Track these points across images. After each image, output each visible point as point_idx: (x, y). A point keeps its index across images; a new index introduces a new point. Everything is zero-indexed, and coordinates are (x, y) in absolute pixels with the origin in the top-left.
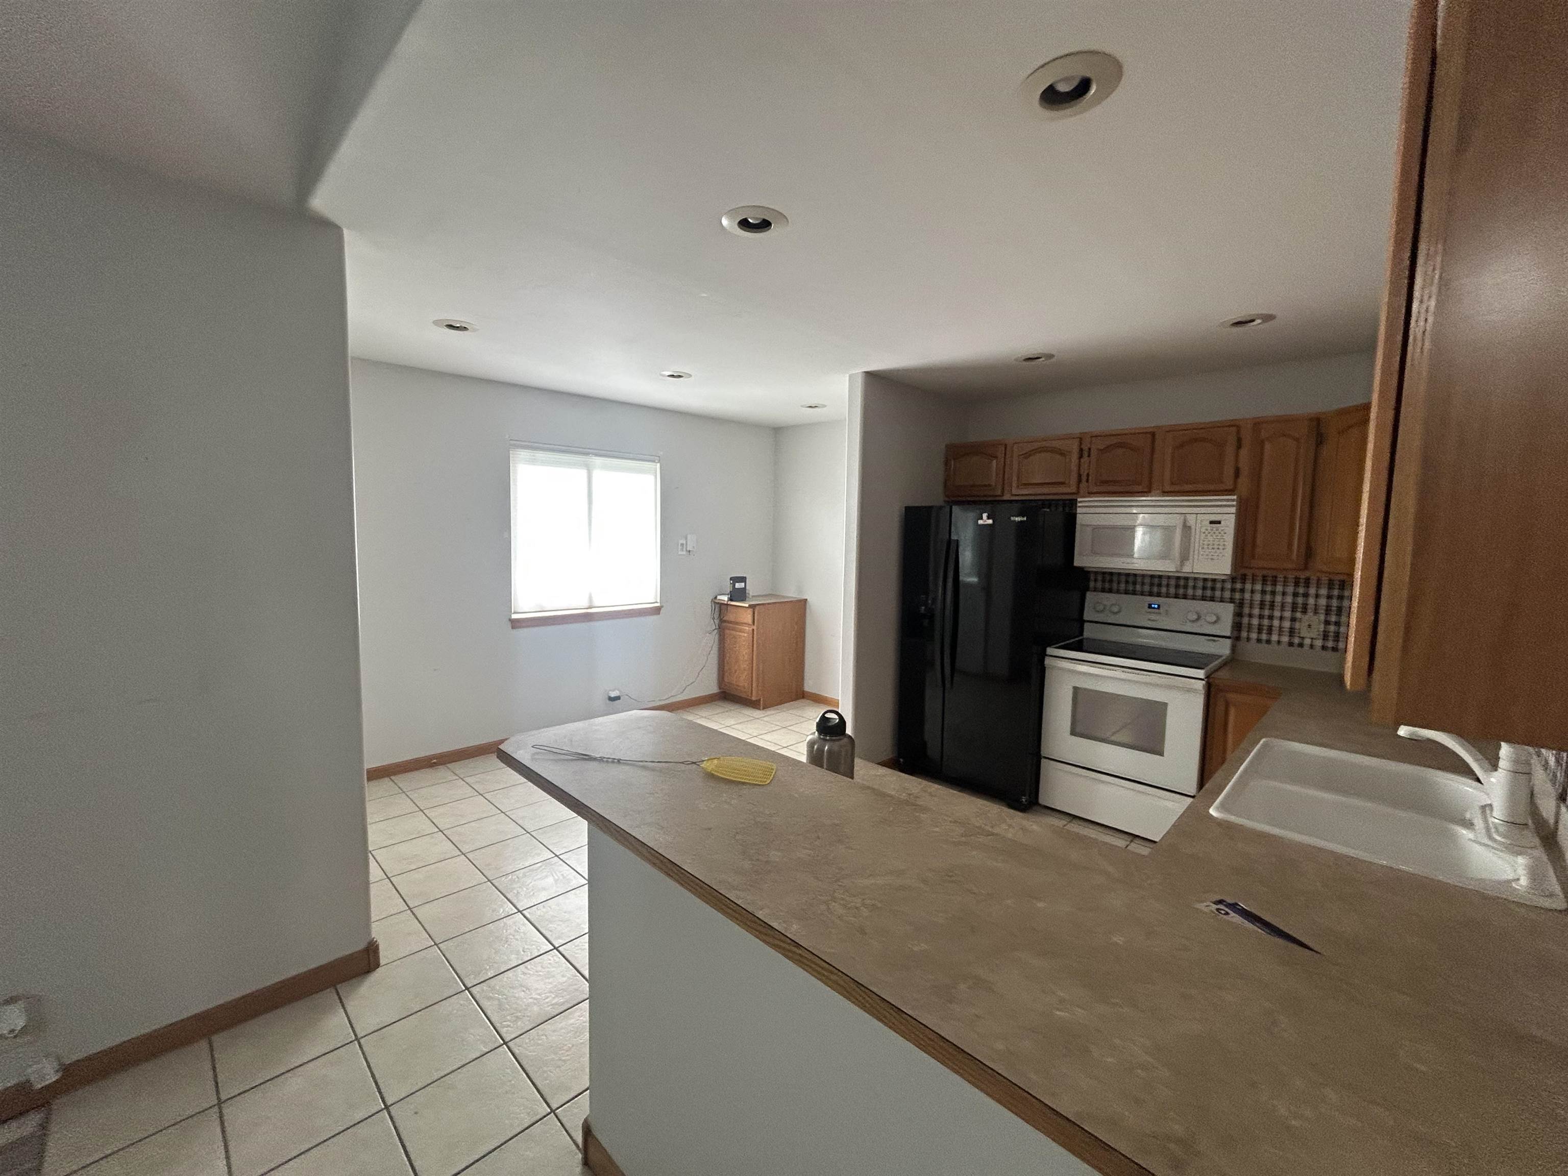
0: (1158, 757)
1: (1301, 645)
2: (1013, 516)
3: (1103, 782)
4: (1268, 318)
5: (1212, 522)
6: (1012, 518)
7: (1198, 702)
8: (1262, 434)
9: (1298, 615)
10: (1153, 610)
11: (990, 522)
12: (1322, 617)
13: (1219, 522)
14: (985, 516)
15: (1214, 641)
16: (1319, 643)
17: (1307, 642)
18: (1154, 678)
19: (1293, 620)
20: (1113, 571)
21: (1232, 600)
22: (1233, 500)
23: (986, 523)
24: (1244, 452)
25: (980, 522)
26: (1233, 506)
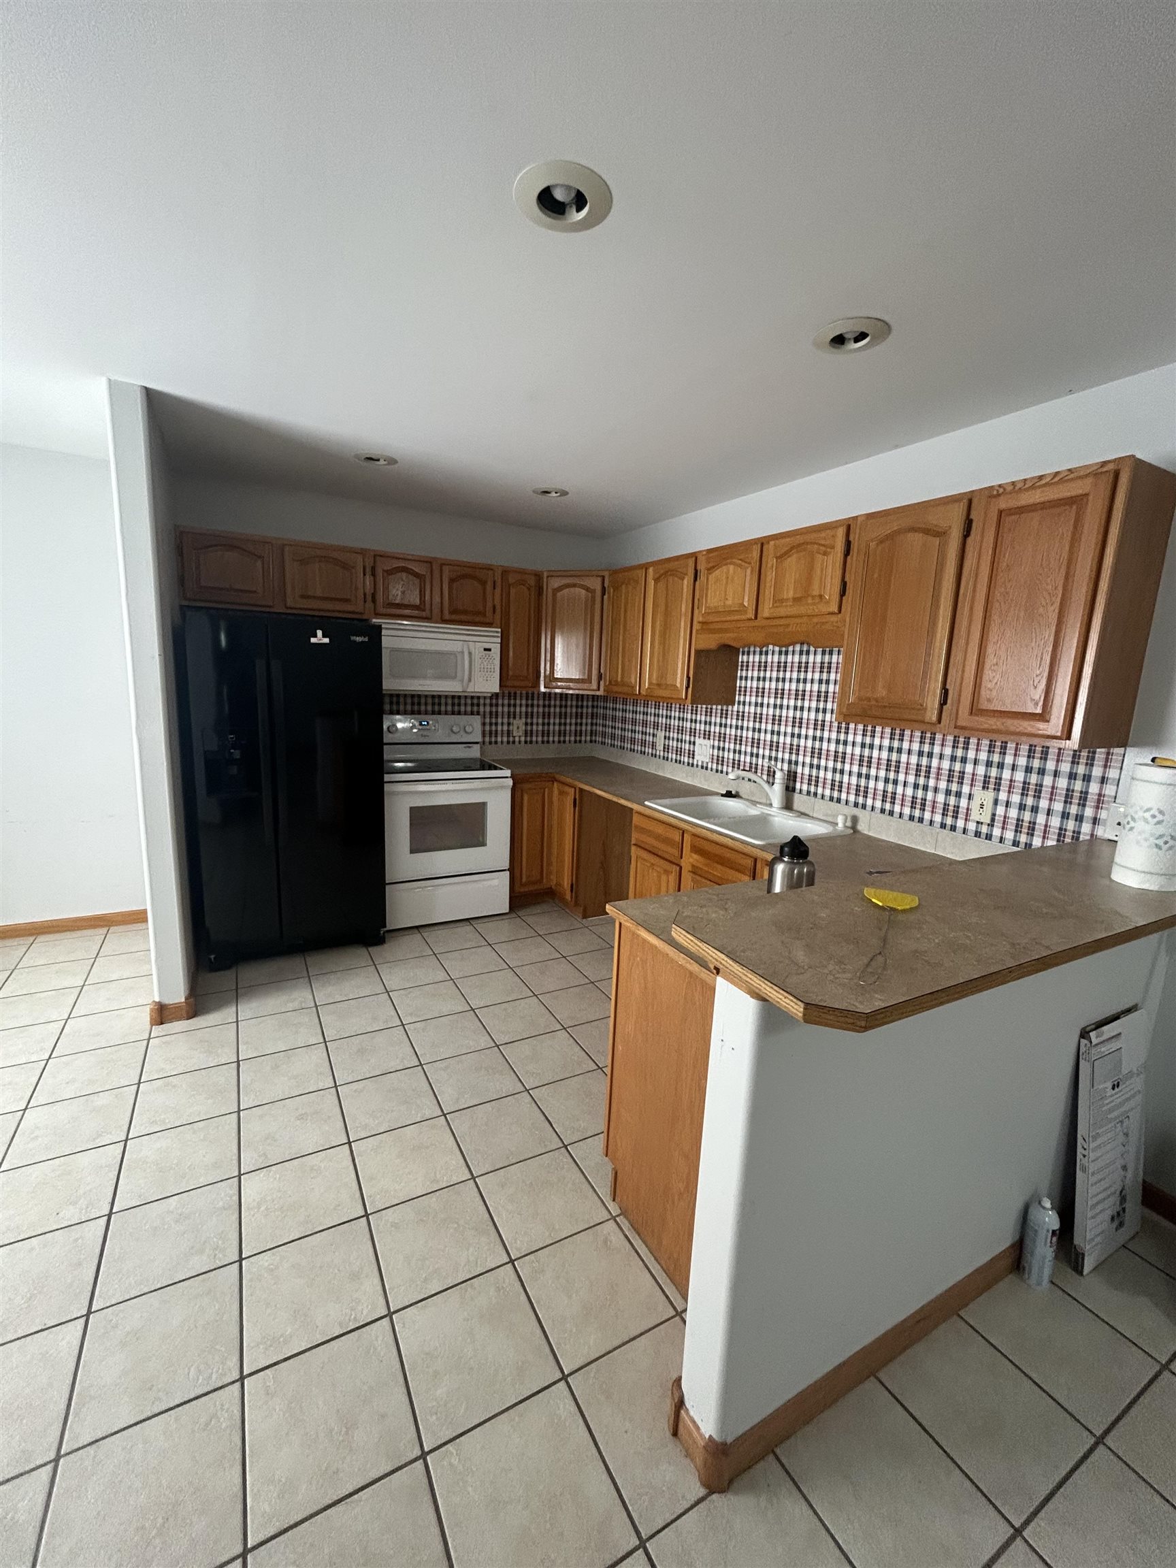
0: (482, 848)
1: (514, 742)
2: (354, 635)
3: (443, 885)
4: (564, 493)
5: (485, 650)
6: (353, 638)
7: (506, 796)
8: (510, 580)
9: (511, 720)
10: (424, 727)
11: (326, 640)
12: (524, 720)
13: (490, 650)
14: (319, 633)
15: (469, 747)
16: (523, 739)
17: (517, 739)
18: (477, 784)
19: (509, 724)
20: (406, 693)
21: (478, 713)
22: (497, 632)
23: (321, 642)
24: (498, 590)
25: (313, 640)
26: (498, 637)
